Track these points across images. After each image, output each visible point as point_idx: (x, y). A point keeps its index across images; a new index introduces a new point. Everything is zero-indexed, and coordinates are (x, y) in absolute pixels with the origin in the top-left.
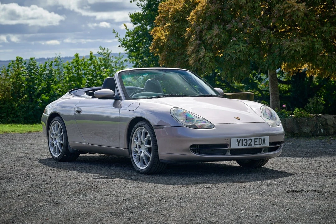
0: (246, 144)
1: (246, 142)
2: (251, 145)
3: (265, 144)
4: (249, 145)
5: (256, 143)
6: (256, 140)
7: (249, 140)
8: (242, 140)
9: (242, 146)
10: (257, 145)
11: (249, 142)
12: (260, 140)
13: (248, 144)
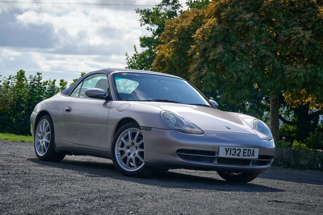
0: (234, 154)
1: (235, 152)
2: (240, 155)
3: (254, 156)
4: (238, 155)
5: (245, 154)
6: (245, 151)
7: (238, 150)
8: (231, 149)
9: (230, 155)
10: (246, 156)
11: (237, 152)
12: (249, 151)
13: (237, 153)
